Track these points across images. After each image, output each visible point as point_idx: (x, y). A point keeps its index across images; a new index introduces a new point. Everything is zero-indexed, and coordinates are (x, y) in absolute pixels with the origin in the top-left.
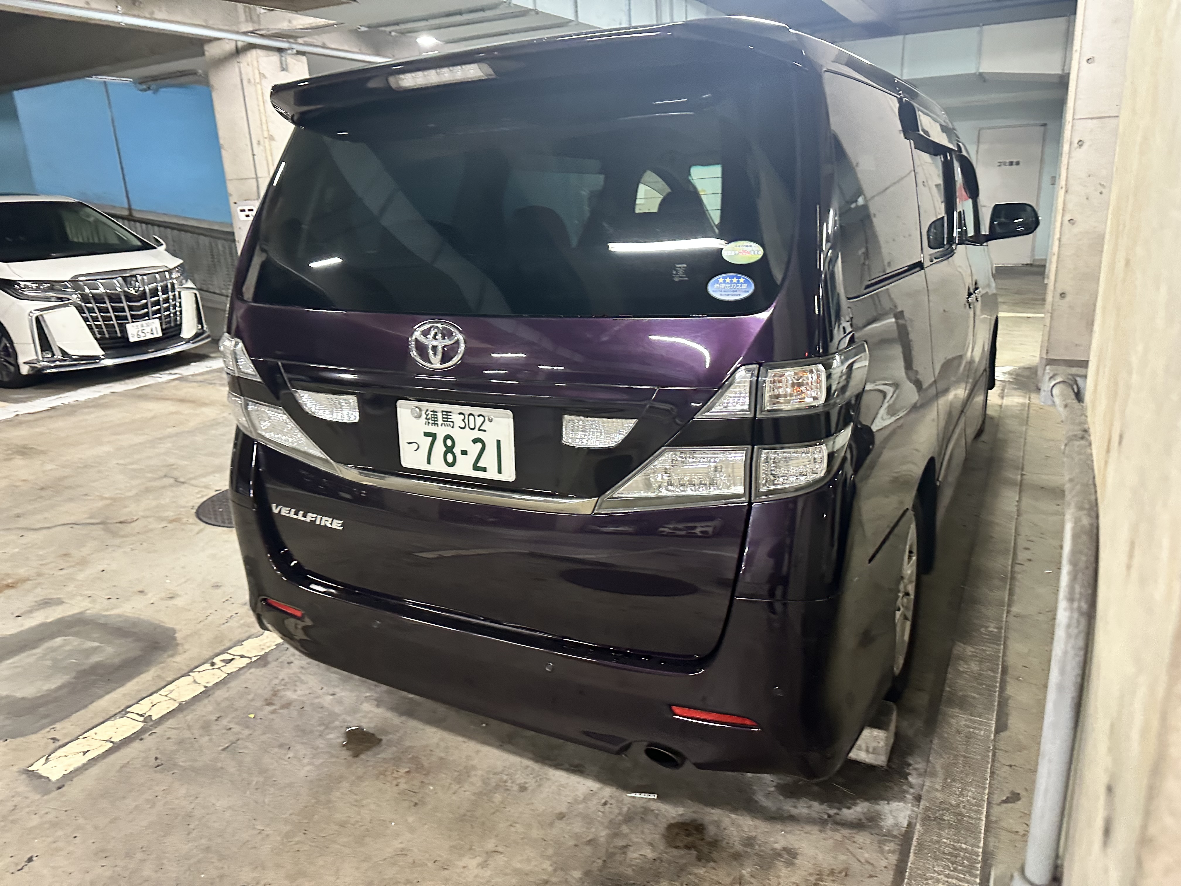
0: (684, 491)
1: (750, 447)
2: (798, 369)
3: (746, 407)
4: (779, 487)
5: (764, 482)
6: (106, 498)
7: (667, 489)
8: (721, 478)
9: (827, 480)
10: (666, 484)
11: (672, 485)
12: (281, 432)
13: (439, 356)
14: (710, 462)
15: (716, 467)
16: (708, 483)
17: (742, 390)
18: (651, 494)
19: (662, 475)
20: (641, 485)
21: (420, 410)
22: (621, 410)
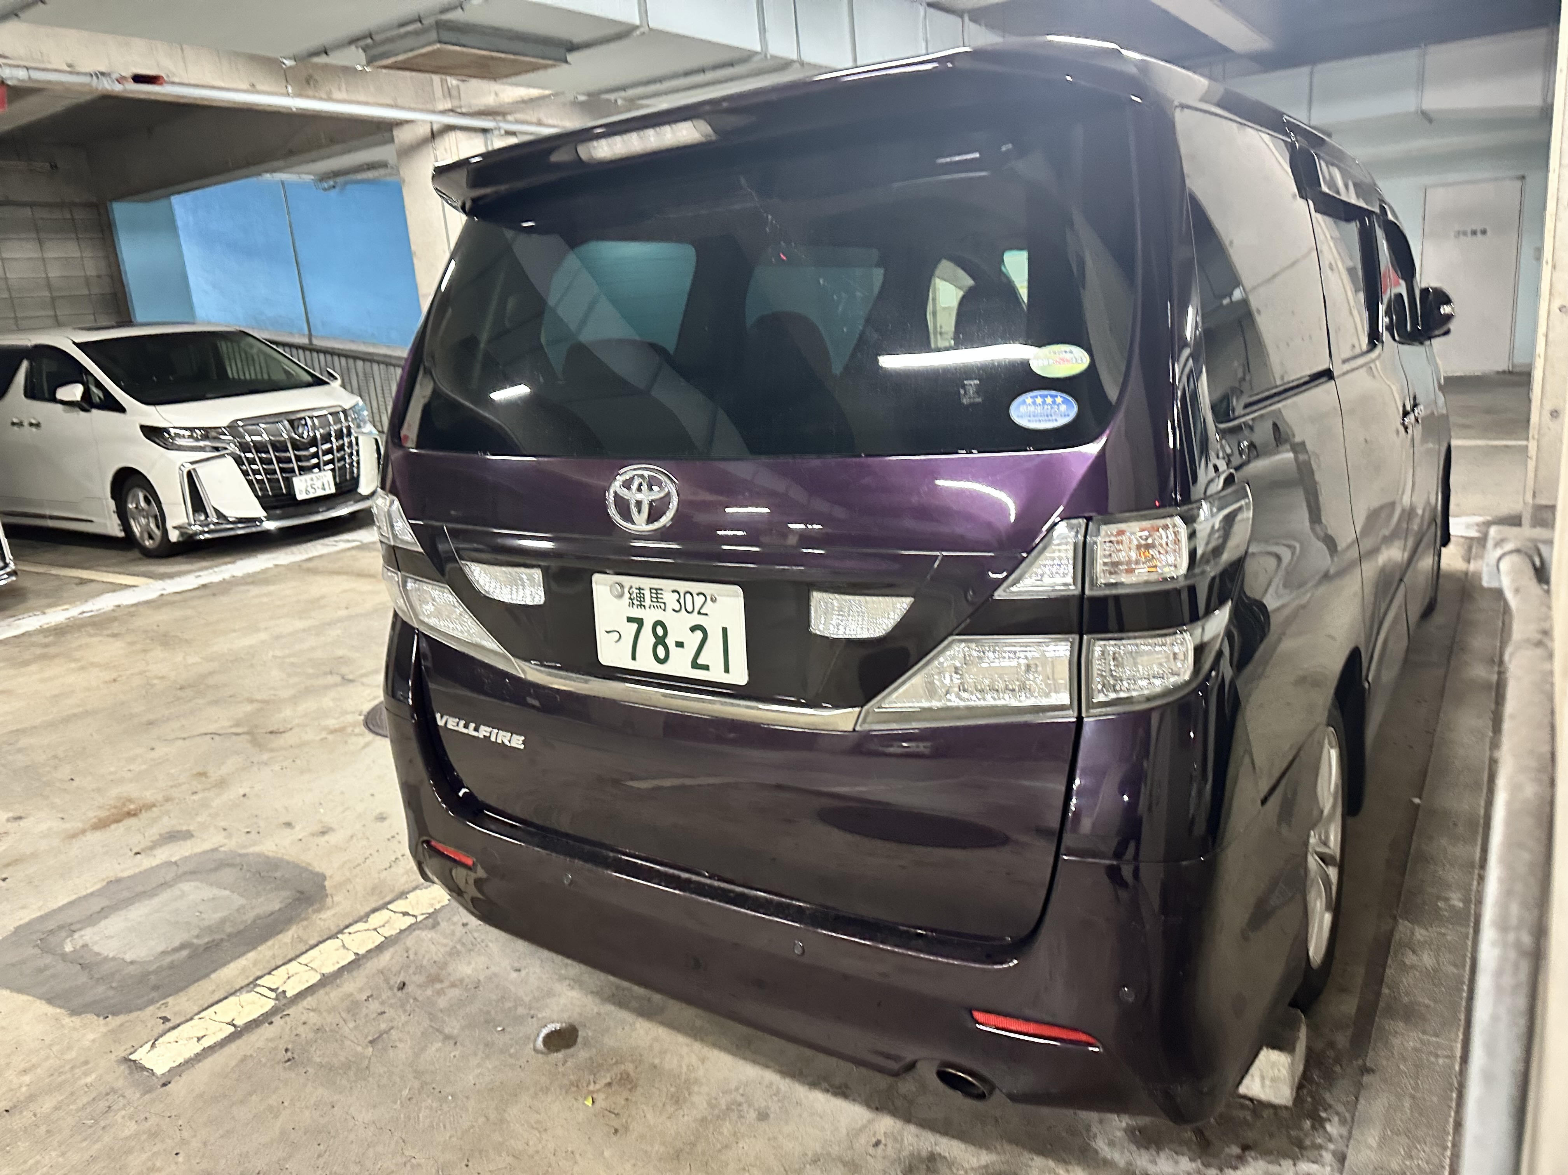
0: (984, 699)
1: (1077, 637)
2: (1146, 524)
3: (1070, 580)
4: (1124, 695)
5: (1100, 687)
6: (257, 701)
7: (958, 696)
8: (1036, 680)
9: (1194, 685)
10: (956, 689)
11: (965, 691)
12: (448, 617)
13: (645, 515)
14: (1019, 658)
15: (1028, 666)
16: (1017, 689)
17: (1063, 555)
18: (935, 704)
19: (951, 677)
20: (921, 691)
21: (622, 587)
22: (892, 585)
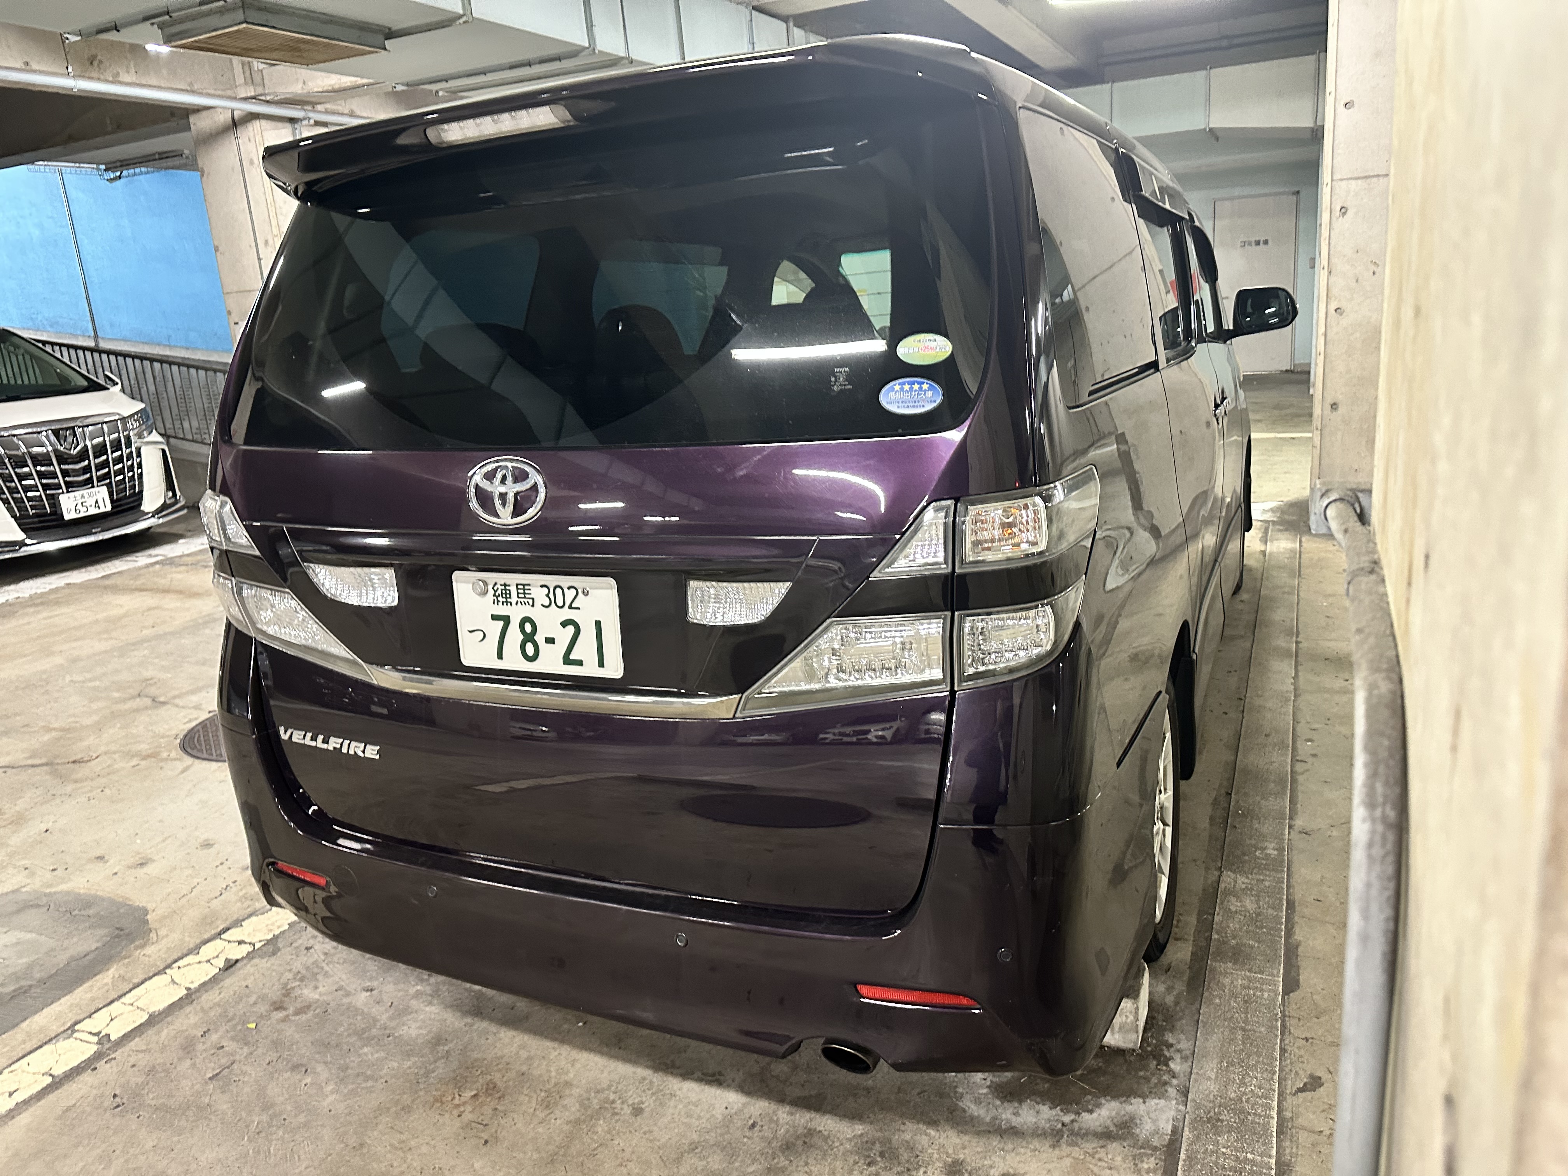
0: (861, 679)
1: (948, 613)
2: (1007, 504)
3: (941, 559)
4: (991, 667)
5: (970, 661)
6: (55, 730)
7: (836, 678)
8: (911, 658)
9: (1055, 655)
10: (835, 670)
11: (843, 671)
12: (290, 624)
13: (510, 508)
14: (894, 637)
15: (903, 644)
16: (893, 668)
17: (934, 536)
18: (815, 686)
19: (830, 659)
20: (800, 674)
21: (486, 584)
22: (767, 571)
